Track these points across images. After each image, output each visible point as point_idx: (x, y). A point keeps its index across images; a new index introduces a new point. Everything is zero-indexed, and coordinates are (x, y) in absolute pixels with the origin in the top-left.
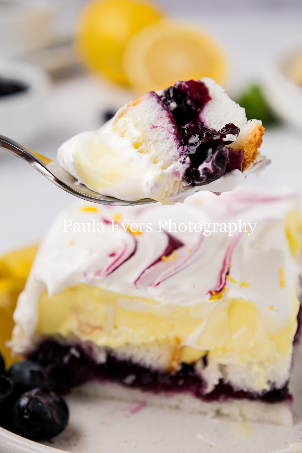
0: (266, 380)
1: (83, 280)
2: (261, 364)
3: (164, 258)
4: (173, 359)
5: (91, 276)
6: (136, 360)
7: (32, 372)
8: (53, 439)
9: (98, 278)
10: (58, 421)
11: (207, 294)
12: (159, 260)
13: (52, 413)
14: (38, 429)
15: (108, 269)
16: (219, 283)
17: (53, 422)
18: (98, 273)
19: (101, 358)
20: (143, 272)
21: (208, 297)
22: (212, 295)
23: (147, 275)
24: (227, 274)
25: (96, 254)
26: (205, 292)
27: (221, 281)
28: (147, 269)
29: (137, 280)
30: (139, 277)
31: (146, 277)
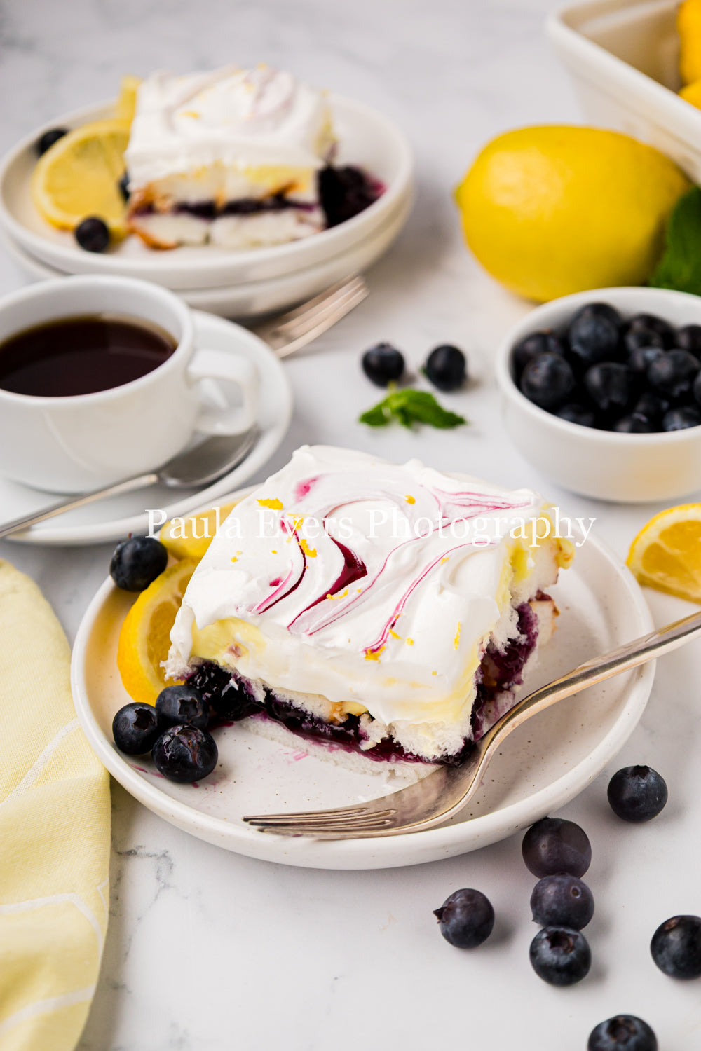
0: (436, 746)
1: (233, 613)
2: (428, 727)
3: (329, 596)
4: (335, 711)
5: (242, 610)
6: (297, 704)
7: (183, 702)
8: (198, 783)
9: (249, 614)
10: (200, 765)
11: (362, 652)
12: (323, 598)
13: (194, 756)
14: (177, 772)
15: (258, 608)
16: (381, 637)
17: (194, 766)
18: (250, 609)
19: (260, 696)
20: (300, 615)
21: (363, 655)
22: (367, 653)
23: (304, 618)
24: (393, 625)
25: (254, 583)
26: (362, 649)
27: (383, 636)
28: (305, 610)
29: (291, 624)
30: (294, 621)
31: (302, 621)
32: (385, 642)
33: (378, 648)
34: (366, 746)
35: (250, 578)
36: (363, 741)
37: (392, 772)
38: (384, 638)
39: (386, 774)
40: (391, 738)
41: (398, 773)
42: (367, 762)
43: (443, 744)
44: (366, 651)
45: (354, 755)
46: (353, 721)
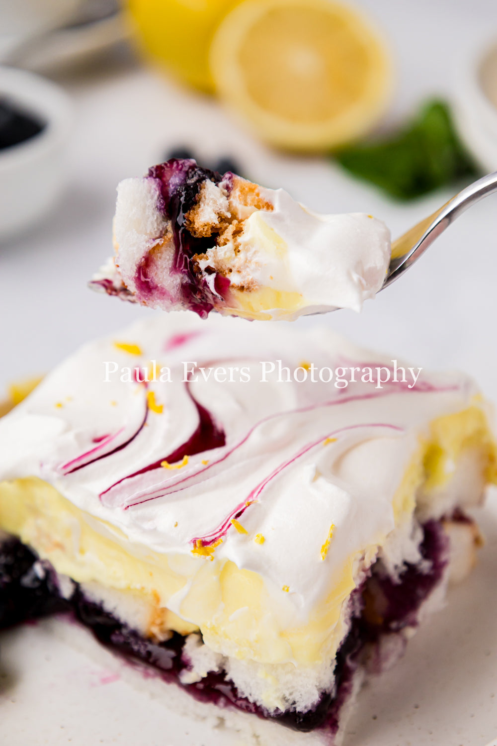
0: (280, 694)
1: (36, 472)
3: (164, 464)
4: (154, 623)
5: (47, 468)
9: (55, 474)
11: (189, 542)
15: (66, 468)
16: (220, 528)
18: (56, 466)
20: (119, 482)
21: (191, 547)
22: (195, 545)
23: (123, 488)
24: (238, 515)
25: (70, 436)
26: (190, 538)
27: (223, 527)
28: (128, 477)
29: (104, 493)
30: (109, 489)
31: (120, 491)
32: (223, 534)
33: (213, 541)
34: (188, 678)
35: (68, 429)
36: (184, 671)
37: (222, 721)
38: (224, 530)
39: (213, 721)
40: (223, 673)
41: (228, 723)
42: (188, 700)
43: (291, 694)
44: (194, 542)
45: (173, 688)
46: (176, 641)
